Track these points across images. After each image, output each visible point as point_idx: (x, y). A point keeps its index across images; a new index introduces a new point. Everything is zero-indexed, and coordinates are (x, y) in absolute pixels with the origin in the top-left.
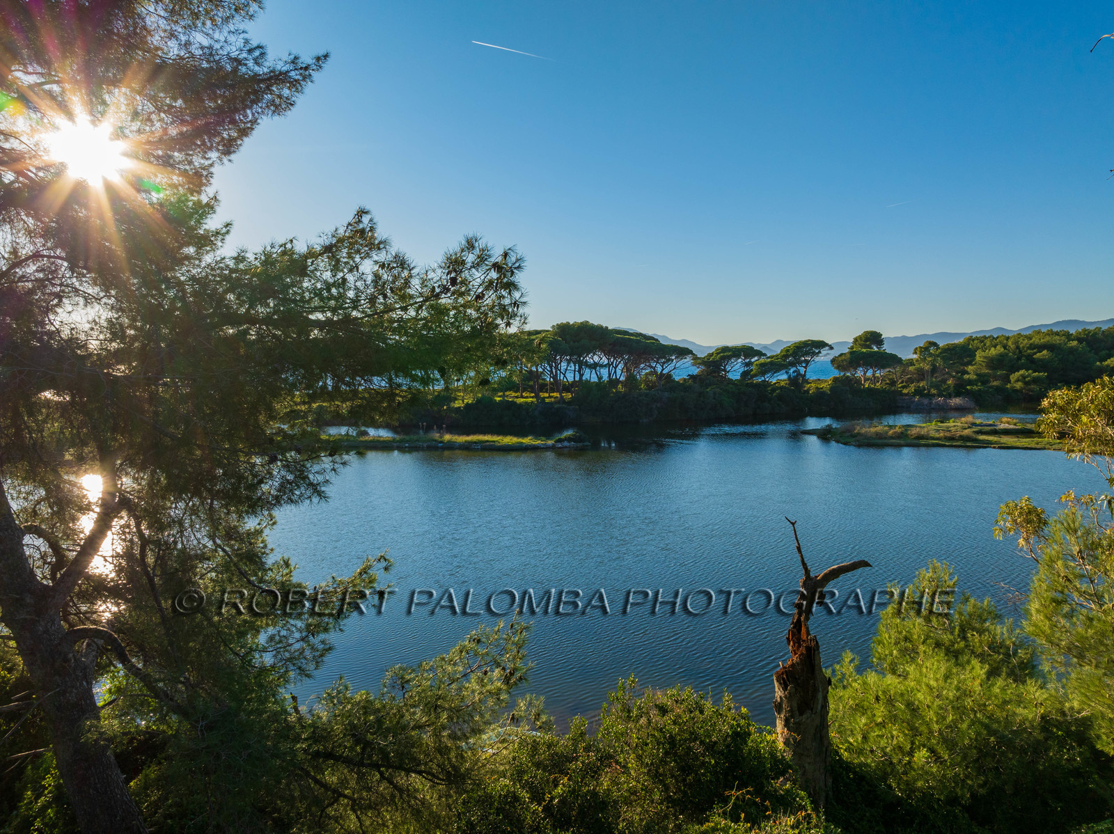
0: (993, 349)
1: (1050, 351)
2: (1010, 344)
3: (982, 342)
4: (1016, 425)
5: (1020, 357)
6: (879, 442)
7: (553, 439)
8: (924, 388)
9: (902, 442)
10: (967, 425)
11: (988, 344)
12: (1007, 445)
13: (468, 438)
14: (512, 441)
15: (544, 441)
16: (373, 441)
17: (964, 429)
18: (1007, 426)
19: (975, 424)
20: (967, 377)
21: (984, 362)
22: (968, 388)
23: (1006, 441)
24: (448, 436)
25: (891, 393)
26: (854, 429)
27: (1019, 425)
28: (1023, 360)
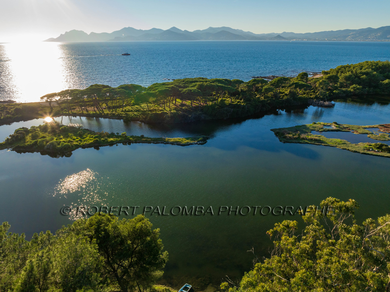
0: (348, 73)
1: (366, 75)
2: (354, 71)
3: (345, 68)
4: (336, 127)
5: (356, 77)
6: (290, 141)
7: (196, 140)
8: (318, 95)
9: (297, 141)
10: (322, 126)
11: (347, 70)
12: (327, 144)
13: (172, 140)
14: (185, 141)
15: (194, 141)
16: (146, 140)
17: (320, 129)
18: (334, 127)
19: (324, 125)
20: (336, 85)
21: (343, 78)
22: (334, 91)
23: (327, 141)
24: (167, 139)
25: (306, 99)
26: (284, 134)
27: (337, 127)
28: (357, 79)
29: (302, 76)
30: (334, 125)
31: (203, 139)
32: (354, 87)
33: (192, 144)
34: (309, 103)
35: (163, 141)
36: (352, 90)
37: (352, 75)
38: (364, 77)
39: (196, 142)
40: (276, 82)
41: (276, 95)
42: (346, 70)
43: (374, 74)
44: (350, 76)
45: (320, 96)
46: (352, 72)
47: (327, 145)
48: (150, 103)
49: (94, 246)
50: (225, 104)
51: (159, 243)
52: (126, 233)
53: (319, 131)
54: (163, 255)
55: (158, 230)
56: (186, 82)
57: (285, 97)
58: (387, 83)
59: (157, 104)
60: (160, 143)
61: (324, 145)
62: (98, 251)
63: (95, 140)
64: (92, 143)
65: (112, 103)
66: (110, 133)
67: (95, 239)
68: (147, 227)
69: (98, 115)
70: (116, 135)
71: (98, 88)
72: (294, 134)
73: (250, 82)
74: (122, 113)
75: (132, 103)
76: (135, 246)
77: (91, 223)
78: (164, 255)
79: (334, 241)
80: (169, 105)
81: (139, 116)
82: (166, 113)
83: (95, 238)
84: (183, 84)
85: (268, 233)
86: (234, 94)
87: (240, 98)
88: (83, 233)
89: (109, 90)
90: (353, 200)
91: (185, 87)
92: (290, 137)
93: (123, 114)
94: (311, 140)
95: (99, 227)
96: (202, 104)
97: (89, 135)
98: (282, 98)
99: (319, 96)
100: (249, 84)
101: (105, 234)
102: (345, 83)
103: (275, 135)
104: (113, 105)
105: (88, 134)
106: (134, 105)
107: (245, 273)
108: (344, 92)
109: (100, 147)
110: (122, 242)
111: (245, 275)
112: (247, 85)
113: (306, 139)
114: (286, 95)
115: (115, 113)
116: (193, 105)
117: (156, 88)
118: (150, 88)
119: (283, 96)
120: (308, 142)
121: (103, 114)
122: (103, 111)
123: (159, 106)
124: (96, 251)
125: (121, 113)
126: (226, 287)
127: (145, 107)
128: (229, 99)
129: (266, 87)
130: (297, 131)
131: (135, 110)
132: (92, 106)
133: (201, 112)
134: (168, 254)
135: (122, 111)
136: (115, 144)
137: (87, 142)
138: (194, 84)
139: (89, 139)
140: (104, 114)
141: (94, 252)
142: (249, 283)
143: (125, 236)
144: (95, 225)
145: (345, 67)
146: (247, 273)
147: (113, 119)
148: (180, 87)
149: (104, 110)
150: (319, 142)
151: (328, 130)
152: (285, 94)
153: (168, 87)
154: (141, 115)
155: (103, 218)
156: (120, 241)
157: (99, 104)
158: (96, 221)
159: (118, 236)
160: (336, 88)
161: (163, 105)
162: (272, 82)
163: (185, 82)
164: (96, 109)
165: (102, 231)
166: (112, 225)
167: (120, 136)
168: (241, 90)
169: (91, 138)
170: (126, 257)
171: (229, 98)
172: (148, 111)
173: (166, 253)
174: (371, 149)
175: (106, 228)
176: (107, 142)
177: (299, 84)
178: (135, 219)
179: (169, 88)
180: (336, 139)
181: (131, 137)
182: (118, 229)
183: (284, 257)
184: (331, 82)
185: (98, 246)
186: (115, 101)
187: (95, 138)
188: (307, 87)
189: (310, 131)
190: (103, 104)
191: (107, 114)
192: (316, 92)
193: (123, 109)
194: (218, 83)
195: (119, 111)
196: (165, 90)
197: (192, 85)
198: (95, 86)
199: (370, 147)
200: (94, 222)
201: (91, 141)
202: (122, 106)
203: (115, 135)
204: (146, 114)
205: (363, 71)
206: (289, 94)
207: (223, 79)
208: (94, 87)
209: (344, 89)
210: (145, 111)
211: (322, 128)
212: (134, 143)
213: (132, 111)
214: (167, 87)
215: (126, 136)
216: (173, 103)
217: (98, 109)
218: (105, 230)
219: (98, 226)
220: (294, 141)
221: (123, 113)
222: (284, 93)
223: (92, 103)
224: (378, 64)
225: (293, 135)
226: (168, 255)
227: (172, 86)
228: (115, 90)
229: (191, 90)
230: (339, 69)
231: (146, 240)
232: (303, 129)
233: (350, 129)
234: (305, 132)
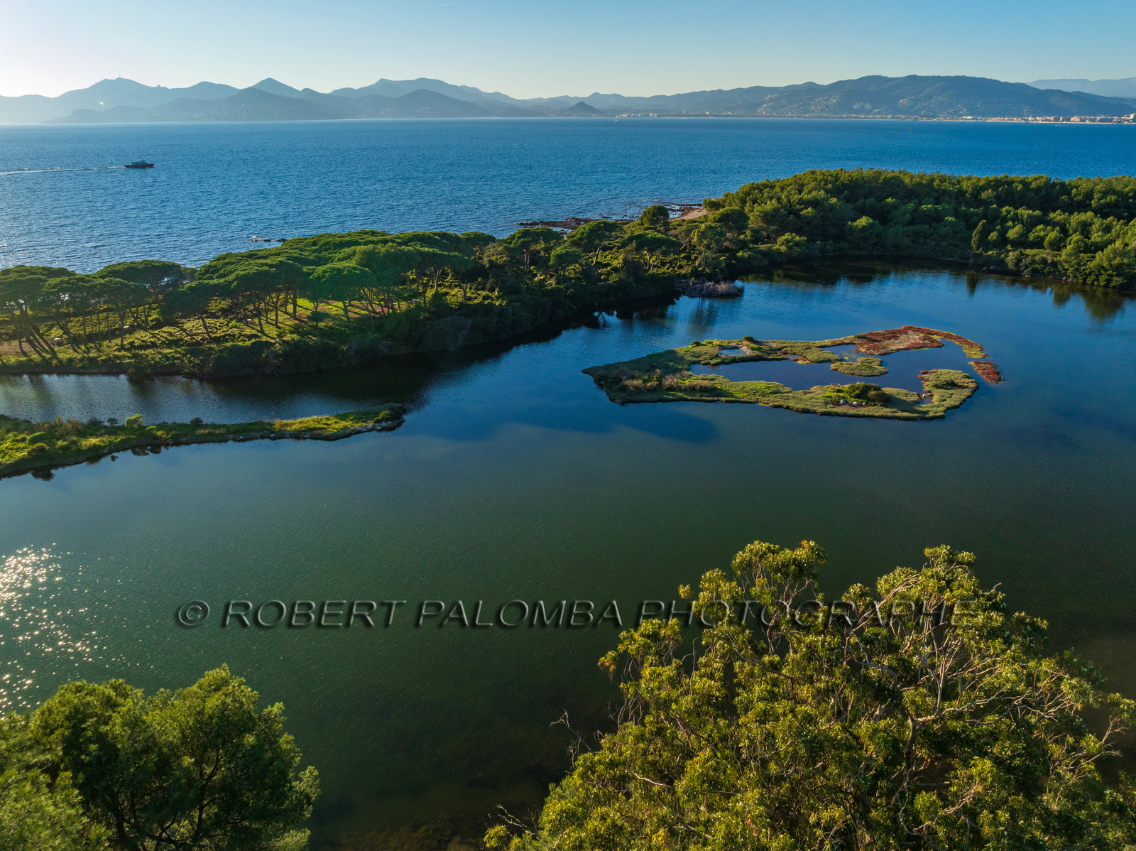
0: (768, 203)
1: (814, 207)
2: (783, 197)
3: (761, 191)
4: (753, 349)
5: (790, 213)
6: (638, 398)
7: (372, 419)
8: (700, 266)
9: (655, 397)
10: (716, 351)
11: (766, 195)
12: (732, 397)
13: (296, 424)
14: (336, 425)
15: (365, 422)
16: (209, 434)
17: (712, 359)
18: (746, 350)
19: (722, 348)
20: (742, 237)
21: (759, 216)
22: (740, 254)
23: (734, 389)
24: (278, 423)
25: (670, 279)
26: (621, 380)
27: (755, 349)
28: (792, 217)
29: (653, 216)
30: (747, 346)
31: (390, 415)
32: (788, 241)
33: (359, 432)
34: (677, 289)
35: (267, 430)
36: (783, 248)
37: (779, 209)
38: (808, 213)
39: (370, 424)
40: (585, 235)
41: (588, 273)
42: (763, 196)
43: (832, 204)
44: (775, 210)
45: (704, 270)
46: (779, 200)
47: (733, 399)
48: (213, 316)
49: (67, 795)
50: (447, 306)
51: (284, 746)
52: (173, 736)
53: (709, 363)
54: (301, 780)
55: (277, 708)
56: (323, 245)
57: (614, 278)
58: (864, 227)
59: (235, 318)
60: (257, 438)
61: (727, 402)
62: (81, 811)
63: (34, 450)
64: (23, 460)
65: (83, 324)
66: (85, 421)
67: (69, 774)
68: (242, 704)
69: (37, 365)
70: (108, 424)
71: (29, 277)
72: (646, 377)
73: (513, 237)
74: (120, 354)
75: (152, 321)
76: (208, 770)
77: (46, 722)
78: (306, 781)
79: (777, 658)
80: (274, 318)
81: (178, 358)
82: (268, 344)
83: (66, 770)
84: (314, 251)
85: (602, 665)
86: (471, 274)
87: (488, 285)
88: (19, 761)
89: (67, 282)
90: (812, 543)
91: (320, 262)
92: (637, 388)
93: (125, 357)
94: (692, 389)
95: (77, 731)
96: (378, 310)
97: (10, 435)
98: (606, 280)
99: (701, 269)
100: (512, 245)
101: (100, 749)
102: (764, 229)
103: (595, 386)
104: (87, 330)
105: (8, 431)
106: (158, 325)
107: (551, 786)
108: (765, 254)
109: (53, 471)
110: (165, 764)
111: (551, 793)
112: (506, 248)
113: (679, 389)
114: (616, 270)
115: (95, 355)
116: (350, 315)
117: (229, 268)
118: (209, 271)
119: (609, 274)
120: (685, 396)
121: (55, 362)
122: (54, 354)
123: (241, 325)
124: (73, 811)
125: (116, 353)
126: (500, 838)
127: (197, 329)
128: (456, 290)
129: (559, 252)
130: (653, 368)
131: (163, 343)
132: (12, 337)
133: (376, 335)
134: (316, 773)
135: (122, 348)
136: (105, 455)
137: (7, 458)
138: (347, 250)
139: (12, 449)
140: (60, 361)
141: (69, 817)
142: (564, 815)
143: (172, 743)
144: (62, 726)
145: (760, 188)
146: (556, 787)
147: (91, 374)
148: (306, 262)
149: (56, 349)
150: (712, 393)
151: (734, 361)
152: (612, 269)
153: (266, 265)
154: (185, 355)
155: (89, 698)
156: (156, 763)
157: (38, 331)
158: (63, 712)
159: (147, 750)
160: (743, 245)
161: (256, 320)
162: (574, 237)
163: (320, 246)
164: (26, 347)
165: (91, 743)
166: (122, 717)
167: (122, 428)
168: (490, 262)
169: (21, 445)
170: (178, 810)
171: (456, 286)
172: (209, 343)
173: (309, 773)
174: (841, 401)
175: (103, 729)
176: (79, 451)
177: (648, 239)
178: (200, 687)
179: (271, 266)
180: (756, 382)
181: (160, 427)
182: (143, 727)
183: (651, 722)
184: (730, 229)
185: (79, 794)
186: (94, 317)
187: (33, 441)
188: (670, 246)
189: (687, 366)
190: (51, 328)
191: (70, 360)
192: (693, 257)
193: (122, 341)
194: (422, 246)
195: (111, 348)
196: (259, 273)
197: (341, 256)
198: (18, 272)
199: (839, 396)
200: (60, 718)
201: (20, 455)
202: (117, 333)
203: (106, 427)
204: (203, 351)
205: (805, 196)
206: (622, 267)
207: (435, 234)
208: (13, 276)
209: (763, 247)
210: (198, 343)
211: (717, 356)
212: (173, 445)
213: (153, 345)
214: (262, 265)
215: (142, 428)
216: (286, 313)
217: (34, 346)
218: (100, 738)
219: (74, 727)
220: (648, 397)
221: (123, 353)
222: (609, 265)
223: (12, 327)
224: (840, 179)
225: (645, 381)
226: (316, 778)
227: (280, 259)
228: (88, 282)
229: (339, 271)
230: (748, 194)
231: (244, 745)
232: (670, 362)
233: (786, 353)
234: (675, 371)
